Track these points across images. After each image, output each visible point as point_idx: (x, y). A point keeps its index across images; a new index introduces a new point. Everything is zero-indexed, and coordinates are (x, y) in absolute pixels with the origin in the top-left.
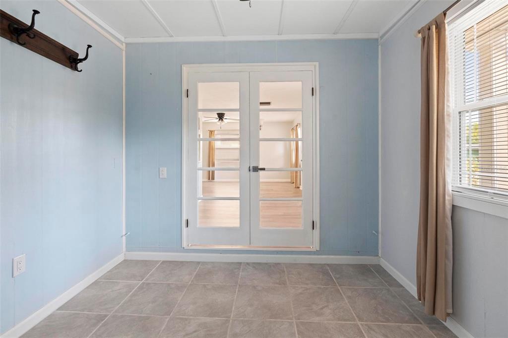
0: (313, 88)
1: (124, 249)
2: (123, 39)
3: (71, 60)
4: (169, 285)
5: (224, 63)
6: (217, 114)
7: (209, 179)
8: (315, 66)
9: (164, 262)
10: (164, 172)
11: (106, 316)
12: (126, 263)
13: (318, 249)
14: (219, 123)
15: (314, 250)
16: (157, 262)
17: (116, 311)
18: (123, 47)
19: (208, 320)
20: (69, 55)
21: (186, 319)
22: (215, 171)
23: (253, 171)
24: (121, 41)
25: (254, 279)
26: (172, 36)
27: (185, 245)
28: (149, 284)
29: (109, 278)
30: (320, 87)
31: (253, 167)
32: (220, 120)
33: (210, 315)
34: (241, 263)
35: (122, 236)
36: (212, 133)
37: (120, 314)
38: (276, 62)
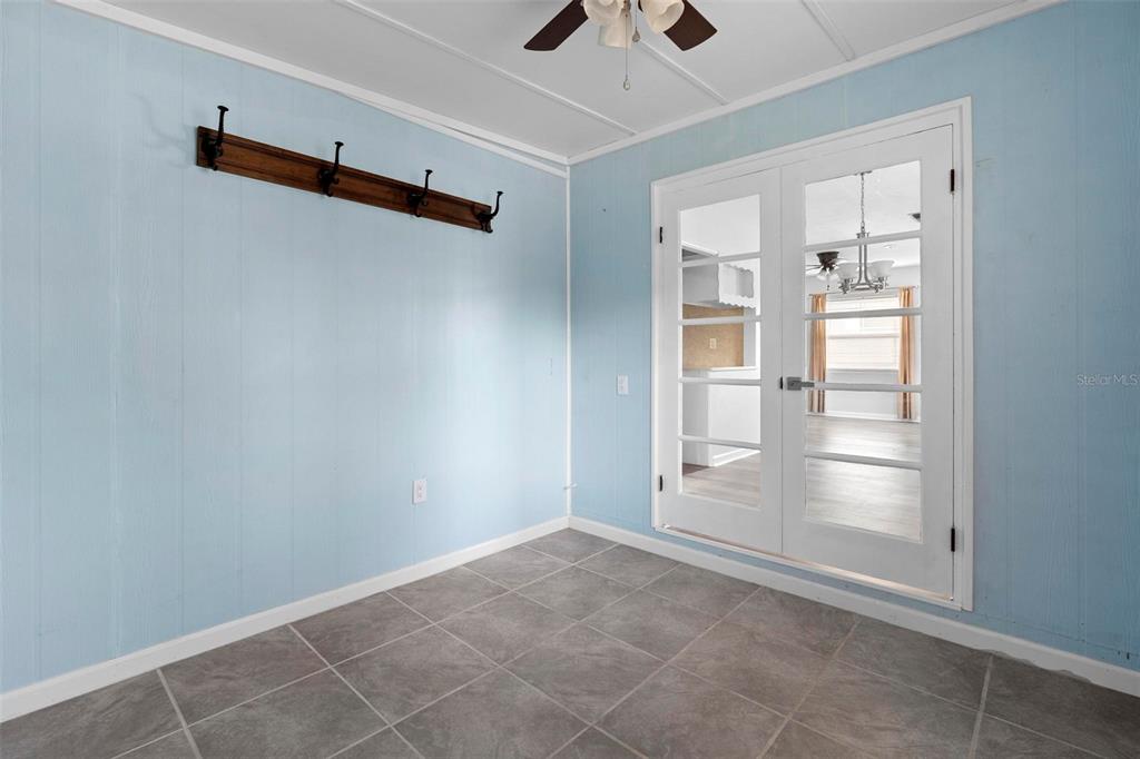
0: (953, 172)
1: (569, 512)
2: (564, 160)
3: (480, 217)
4: (606, 580)
5: (727, 159)
6: (818, 255)
7: (811, 410)
8: (961, 108)
9: (622, 546)
10: (624, 384)
11: (505, 591)
12: (570, 533)
13: (969, 608)
14: (822, 278)
15: (957, 606)
16: (611, 543)
17: (519, 590)
18: (566, 174)
19: (630, 648)
20: (479, 211)
21: (598, 634)
22: (827, 392)
23: (789, 389)
24: (561, 165)
25: (762, 620)
26: (633, 134)
27: (656, 522)
28: (581, 570)
29: (536, 547)
30: (976, 164)
31: (789, 378)
32: (824, 269)
33: (636, 644)
34: (758, 586)
35: (566, 488)
36: (817, 301)
37: (521, 595)
38: (845, 129)
